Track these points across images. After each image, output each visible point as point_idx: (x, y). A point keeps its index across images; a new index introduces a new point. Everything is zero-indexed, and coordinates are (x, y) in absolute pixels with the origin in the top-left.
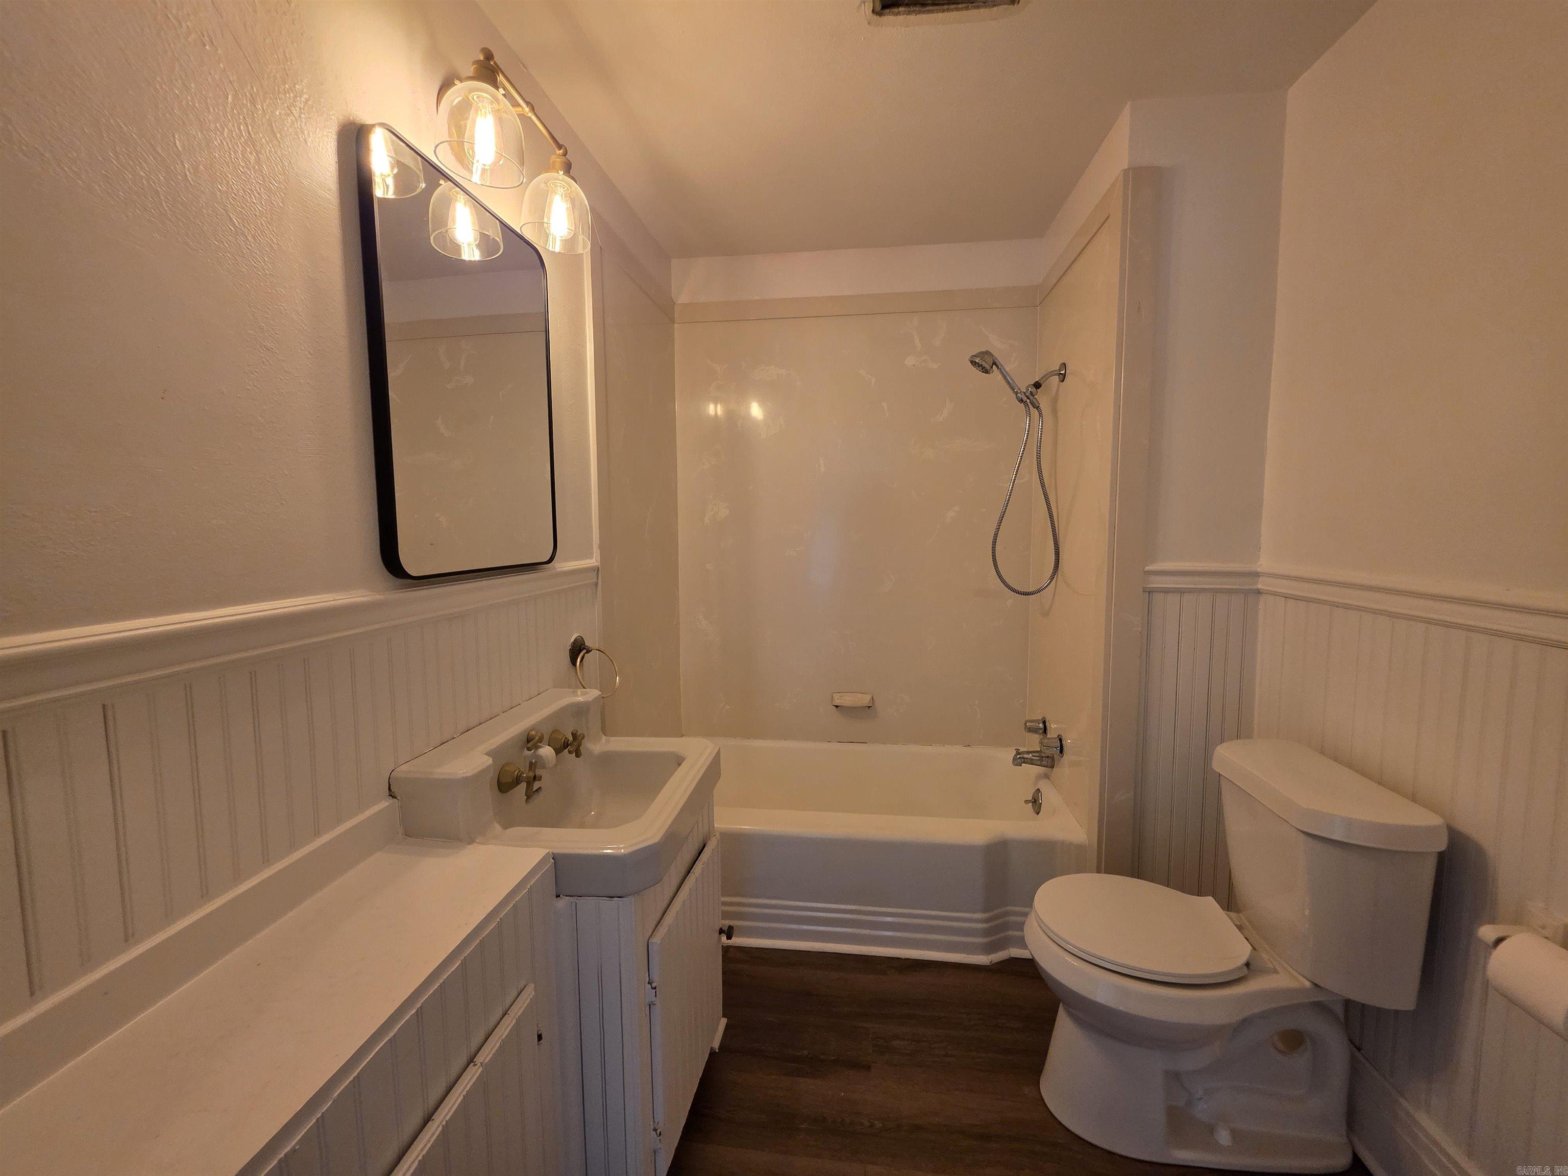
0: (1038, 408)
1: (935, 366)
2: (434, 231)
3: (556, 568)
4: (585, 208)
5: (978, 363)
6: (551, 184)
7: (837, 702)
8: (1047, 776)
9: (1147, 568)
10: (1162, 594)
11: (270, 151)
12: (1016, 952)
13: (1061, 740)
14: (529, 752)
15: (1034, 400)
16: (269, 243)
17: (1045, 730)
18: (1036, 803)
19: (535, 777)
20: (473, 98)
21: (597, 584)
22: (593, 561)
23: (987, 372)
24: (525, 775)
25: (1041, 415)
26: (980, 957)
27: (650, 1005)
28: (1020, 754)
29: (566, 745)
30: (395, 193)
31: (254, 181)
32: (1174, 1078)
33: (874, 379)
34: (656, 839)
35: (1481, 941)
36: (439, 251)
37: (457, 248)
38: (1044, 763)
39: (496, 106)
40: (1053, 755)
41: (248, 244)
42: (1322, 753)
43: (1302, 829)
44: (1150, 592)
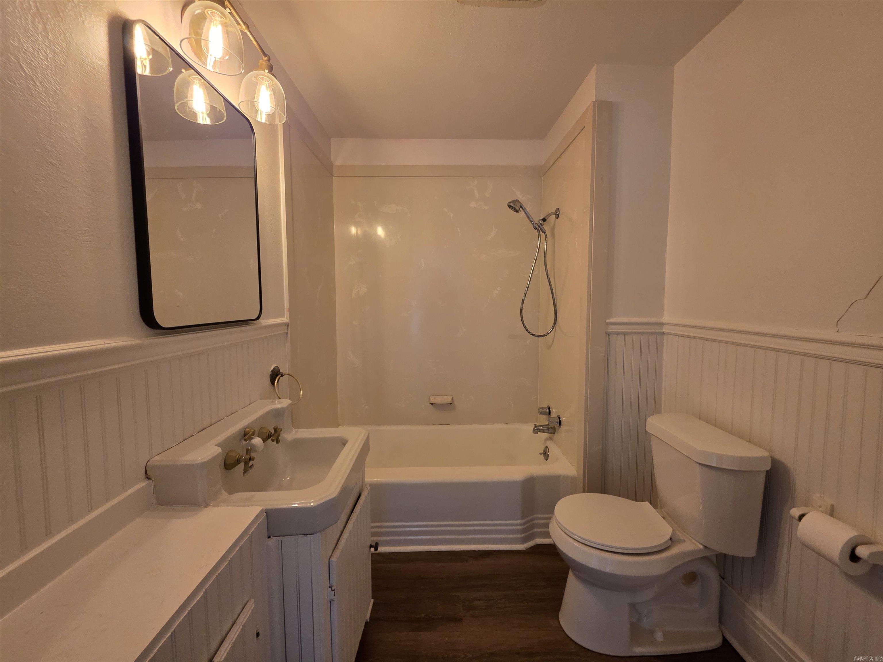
0: (544, 233)
1: (486, 208)
2: (177, 102)
3: (261, 323)
4: (282, 95)
5: (512, 206)
6: (259, 79)
7: (433, 401)
8: (551, 439)
9: (607, 321)
10: (615, 335)
11: (54, 24)
12: (540, 541)
13: (559, 418)
14: (246, 442)
15: (543, 228)
16: (54, 89)
17: (550, 413)
18: (545, 454)
19: (250, 458)
20: (208, 13)
21: (287, 333)
22: (285, 319)
23: (516, 211)
24: (243, 458)
25: (546, 236)
26: (520, 545)
27: (330, 602)
28: (537, 427)
29: (270, 436)
30: (150, 73)
31: (41, 43)
32: (633, 606)
33: (452, 214)
34: (335, 495)
35: (792, 517)
36: (182, 116)
37: (194, 115)
38: (550, 431)
39: (224, 20)
40: (555, 426)
41: (36, 87)
42: (700, 418)
43: (697, 462)
44: (609, 334)
